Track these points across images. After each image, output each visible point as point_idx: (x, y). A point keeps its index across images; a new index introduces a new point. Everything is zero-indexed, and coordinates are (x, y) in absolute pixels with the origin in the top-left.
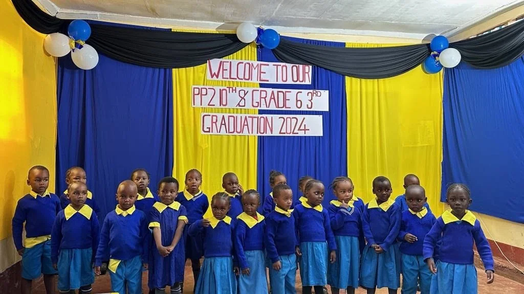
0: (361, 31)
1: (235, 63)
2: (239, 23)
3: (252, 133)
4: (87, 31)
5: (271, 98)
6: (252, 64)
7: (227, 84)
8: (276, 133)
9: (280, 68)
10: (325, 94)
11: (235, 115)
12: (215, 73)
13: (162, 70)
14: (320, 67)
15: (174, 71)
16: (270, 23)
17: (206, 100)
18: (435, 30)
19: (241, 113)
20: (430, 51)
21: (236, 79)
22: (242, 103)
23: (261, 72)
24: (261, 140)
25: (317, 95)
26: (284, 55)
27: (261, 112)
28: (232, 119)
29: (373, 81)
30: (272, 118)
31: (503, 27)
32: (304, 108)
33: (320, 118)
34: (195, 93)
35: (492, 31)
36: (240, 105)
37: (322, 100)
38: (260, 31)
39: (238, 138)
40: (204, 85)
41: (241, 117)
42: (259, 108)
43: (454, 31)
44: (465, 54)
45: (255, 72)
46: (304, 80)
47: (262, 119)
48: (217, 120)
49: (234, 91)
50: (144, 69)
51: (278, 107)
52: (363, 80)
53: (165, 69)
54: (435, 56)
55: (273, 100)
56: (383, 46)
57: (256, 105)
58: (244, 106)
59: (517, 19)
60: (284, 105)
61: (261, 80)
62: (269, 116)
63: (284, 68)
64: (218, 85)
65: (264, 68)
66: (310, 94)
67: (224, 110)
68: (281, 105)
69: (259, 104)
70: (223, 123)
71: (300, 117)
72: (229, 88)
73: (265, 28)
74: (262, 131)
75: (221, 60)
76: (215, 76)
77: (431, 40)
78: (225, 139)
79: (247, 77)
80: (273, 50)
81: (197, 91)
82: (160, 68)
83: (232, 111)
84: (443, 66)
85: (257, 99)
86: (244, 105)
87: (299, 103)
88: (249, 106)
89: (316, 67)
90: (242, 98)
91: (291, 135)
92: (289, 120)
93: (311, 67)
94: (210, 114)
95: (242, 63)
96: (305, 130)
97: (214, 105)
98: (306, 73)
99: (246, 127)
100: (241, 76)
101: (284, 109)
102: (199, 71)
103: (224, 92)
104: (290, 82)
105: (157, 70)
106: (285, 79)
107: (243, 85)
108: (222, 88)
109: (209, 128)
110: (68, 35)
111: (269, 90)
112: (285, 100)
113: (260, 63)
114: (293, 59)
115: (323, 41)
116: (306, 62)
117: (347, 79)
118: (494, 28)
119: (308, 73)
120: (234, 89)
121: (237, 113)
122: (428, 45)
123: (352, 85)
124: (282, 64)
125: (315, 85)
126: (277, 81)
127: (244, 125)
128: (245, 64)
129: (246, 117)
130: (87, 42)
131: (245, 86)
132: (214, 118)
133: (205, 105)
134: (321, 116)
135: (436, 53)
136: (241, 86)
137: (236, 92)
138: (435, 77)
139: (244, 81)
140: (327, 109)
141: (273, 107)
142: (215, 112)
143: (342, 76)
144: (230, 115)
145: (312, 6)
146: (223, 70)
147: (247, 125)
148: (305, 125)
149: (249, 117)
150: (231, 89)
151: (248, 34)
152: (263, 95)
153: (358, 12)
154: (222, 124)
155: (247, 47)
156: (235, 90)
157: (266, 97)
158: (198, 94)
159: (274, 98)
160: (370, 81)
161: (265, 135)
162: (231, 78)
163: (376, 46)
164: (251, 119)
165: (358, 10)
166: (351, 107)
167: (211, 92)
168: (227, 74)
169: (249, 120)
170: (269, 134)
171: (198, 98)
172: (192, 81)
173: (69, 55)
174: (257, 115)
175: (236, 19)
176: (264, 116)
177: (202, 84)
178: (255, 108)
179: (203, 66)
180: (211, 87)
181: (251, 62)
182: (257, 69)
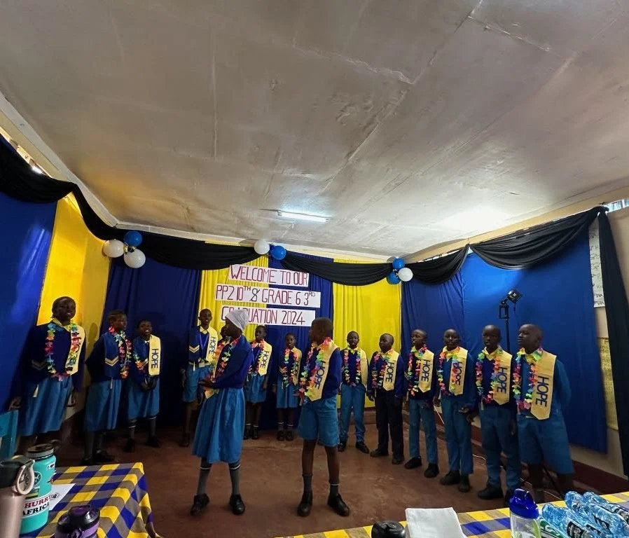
0: (345, 251)
1: (251, 268)
2: (256, 240)
4: (138, 239)
5: (277, 296)
6: (264, 270)
7: (244, 283)
8: (279, 323)
9: (285, 274)
10: (318, 295)
11: (248, 308)
12: (235, 275)
13: (194, 272)
14: (316, 275)
15: (203, 271)
16: (279, 242)
18: (397, 254)
19: (253, 306)
20: (392, 268)
21: (251, 280)
22: (254, 299)
23: (270, 276)
25: (312, 295)
27: (269, 306)
29: (353, 287)
30: (277, 311)
31: (440, 257)
32: (302, 305)
33: (313, 313)
35: (433, 259)
37: (315, 299)
38: (272, 247)
41: (253, 309)
42: (267, 303)
44: (415, 272)
45: (266, 276)
46: (303, 283)
47: (269, 312)
49: (249, 289)
50: (180, 270)
51: (282, 303)
52: (346, 286)
54: (396, 272)
55: (278, 298)
57: (265, 300)
58: (256, 301)
60: (287, 302)
61: (270, 282)
62: (275, 310)
63: (288, 274)
64: (236, 283)
65: (273, 273)
66: (307, 294)
67: (240, 303)
68: (284, 301)
69: (267, 300)
71: (298, 311)
72: (245, 287)
73: (276, 244)
74: (268, 321)
75: (241, 265)
76: (235, 277)
77: (393, 261)
79: (260, 279)
80: (281, 261)
81: (219, 288)
82: (192, 270)
83: (246, 304)
84: (400, 280)
85: (266, 296)
87: (298, 301)
89: (312, 275)
90: (255, 295)
91: (291, 325)
92: (290, 313)
93: (308, 274)
94: (228, 306)
95: (257, 268)
96: (302, 322)
97: (232, 299)
98: (304, 279)
99: (256, 318)
100: (255, 278)
101: (286, 305)
102: (223, 273)
103: (241, 290)
104: (292, 284)
106: (288, 282)
108: (239, 286)
110: (123, 242)
111: (276, 290)
112: (288, 298)
113: (270, 269)
114: (295, 268)
115: (317, 257)
116: (305, 271)
117: (334, 284)
118: (434, 257)
119: (306, 279)
120: (249, 287)
121: (250, 306)
122: (391, 264)
123: (338, 290)
124: (287, 271)
125: (311, 288)
126: (282, 283)
127: (255, 316)
128: (259, 270)
129: (256, 310)
130: (138, 248)
131: (257, 286)
133: (225, 299)
134: (314, 311)
135: (396, 270)
136: (255, 286)
138: (396, 288)
139: (257, 282)
140: (318, 306)
141: (278, 303)
142: (232, 305)
143: (330, 283)
145: (309, 234)
146: (242, 273)
147: (257, 316)
148: (302, 318)
149: (259, 310)
150: (247, 288)
151: (263, 248)
152: (271, 293)
155: (261, 257)
157: (273, 295)
158: (221, 291)
159: (279, 296)
160: (350, 287)
161: (270, 324)
162: (247, 279)
163: (355, 263)
164: (261, 311)
165: (342, 239)
166: (336, 306)
167: (230, 290)
168: (244, 276)
169: (259, 312)
170: (274, 323)
172: (216, 280)
173: (122, 257)
174: (265, 309)
175: (254, 237)
176: (271, 309)
177: (224, 283)
178: (264, 303)
179: (227, 269)
180: (231, 286)
181: (263, 268)
182: (268, 273)
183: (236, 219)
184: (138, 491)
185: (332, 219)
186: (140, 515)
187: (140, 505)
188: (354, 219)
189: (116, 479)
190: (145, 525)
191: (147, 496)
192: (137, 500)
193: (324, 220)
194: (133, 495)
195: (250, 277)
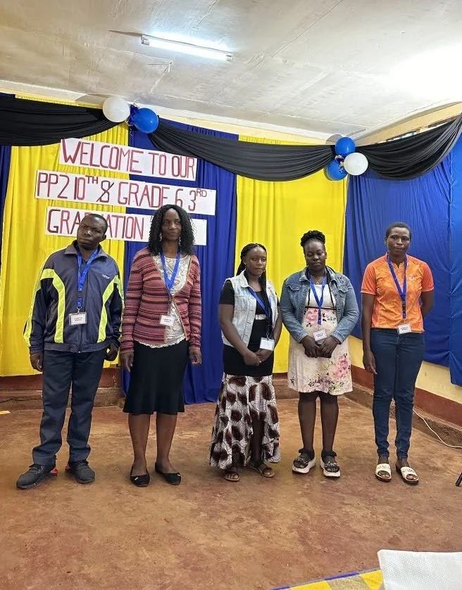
0: (257, 123)
1: (98, 145)
2: (107, 97)
3: (116, 237)
5: (143, 195)
6: (121, 149)
7: (87, 170)
9: (157, 158)
10: (211, 195)
12: (70, 156)
14: (208, 162)
15: (15, 149)
16: (146, 101)
17: (56, 189)
18: (341, 130)
19: (103, 210)
20: (335, 154)
21: (99, 166)
22: (105, 198)
23: (132, 161)
24: (129, 246)
25: (201, 195)
26: (163, 142)
27: (129, 211)
29: (269, 184)
30: (143, 219)
31: (415, 133)
33: (204, 223)
34: (42, 180)
35: (403, 137)
36: (102, 199)
37: (206, 202)
40: (54, 170)
42: (127, 205)
43: (362, 134)
44: (373, 161)
45: (124, 160)
46: (187, 175)
47: (130, 220)
48: (68, 218)
49: (95, 182)
51: (152, 206)
52: (257, 182)
54: (339, 160)
55: (145, 197)
56: (282, 144)
57: (124, 201)
58: (107, 202)
59: (429, 126)
61: (131, 170)
62: (140, 217)
63: (163, 159)
64: (73, 170)
65: (136, 157)
66: (193, 193)
67: (79, 205)
68: (156, 203)
69: (127, 200)
72: (89, 177)
73: (140, 106)
74: (129, 235)
75: (83, 140)
76: (70, 160)
77: (337, 141)
79: (113, 165)
80: (150, 135)
81: (43, 178)
83: (91, 206)
84: (347, 173)
85: (125, 193)
86: (107, 200)
87: (179, 203)
88: (113, 201)
89: (202, 161)
90: (106, 191)
93: (196, 160)
94: (59, 208)
95: (109, 147)
97: (66, 198)
98: (189, 167)
100: (106, 163)
102: (49, 151)
103: (81, 182)
104: (169, 175)
106: (162, 172)
107: (107, 174)
108: (78, 176)
109: (57, 227)
111: (142, 184)
112: (161, 197)
113: (132, 148)
114: (175, 149)
115: (212, 131)
116: (191, 154)
117: (239, 178)
118: (404, 135)
119: (192, 167)
120: (95, 178)
121: (97, 210)
122: (333, 147)
123: (245, 186)
124: (163, 153)
125: (200, 183)
126: (153, 173)
128: (112, 149)
129: (109, 215)
131: (110, 177)
133: (54, 195)
134: (205, 221)
135: (340, 157)
136: (105, 176)
137: (97, 183)
138: (339, 184)
139: (109, 169)
140: (213, 213)
141: (145, 206)
142: (67, 207)
143: (232, 175)
145: (199, 87)
146: (82, 153)
149: (113, 216)
150: (91, 179)
151: (118, 111)
152: (134, 189)
153: (253, 100)
154: (75, 223)
155: (115, 127)
156: (97, 180)
157: (137, 192)
158: (45, 182)
159: (147, 195)
160: (265, 183)
161: (132, 240)
162: (91, 164)
163: (274, 143)
164: (115, 218)
165: (254, 98)
166: (242, 211)
167: (63, 181)
168: (86, 159)
169: (113, 220)
170: (138, 239)
172: (37, 164)
174: (124, 214)
175: (102, 91)
176: (134, 216)
177: (52, 169)
178: (121, 205)
179: (56, 145)
180: (64, 174)
181: (119, 147)
182: (127, 156)
183: (67, 51)
185: (237, 55)
188: (274, 58)
193: (223, 58)
195: (96, 161)
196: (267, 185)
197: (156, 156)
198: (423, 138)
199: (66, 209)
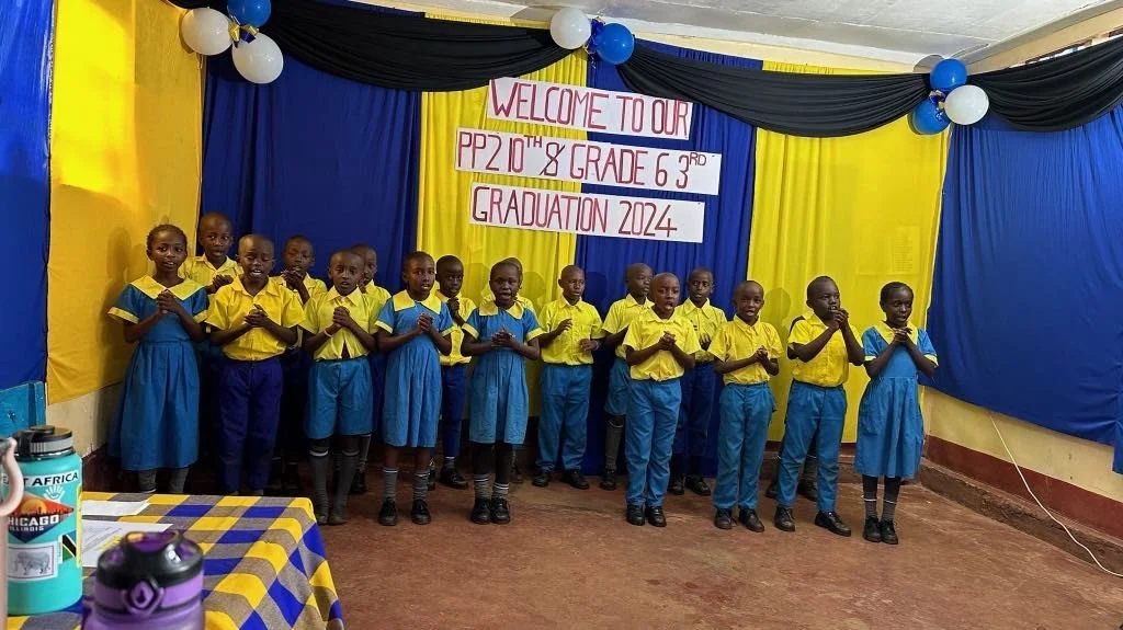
0: (795, 40)
1: (543, 87)
2: (557, 9)
3: (567, 228)
4: (264, 8)
5: (608, 163)
6: (576, 92)
7: (525, 127)
8: (612, 232)
9: (630, 103)
10: (714, 161)
11: (536, 191)
12: (503, 106)
13: (403, 94)
14: (710, 107)
15: (425, 95)
16: (617, 12)
17: (483, 157)
18: (943, 47)
19: (548, 188)
20: (929, 88)
21: (543, 120)
22: (551, 170)
23: (592, 110)
24: (584, 243)
25: (698, 163)
26: (641, 78)
27: (587, 188)
28: (529, 198)
29: (812, 141)
30: (607, 201)
31: (1080, 48)
32: (671, 187)
33: (700, 207)
34: (464, 142)
35: (1056, 56)
36: (548, 171)
37: (706, 173)
38: (597, 27)
39: (539, 236)
40: (480, 128)
41: (548, 196)
42: (583, 181)
43: (981, 52)
44: (998, 99)
45: (580, 109)
46: (675, 129)
47: (588, 203)
48: (501, 199)
49: (538, 145)
50: (366, 89)
51: (621, 182)
52: (792, 138)
53: (408, 92)
54: (937, 99)
55: (610, 167)
56: (836, 73)
57: (578, 173)
58: (555, 175)
59: (1110, 34)
60: (633, 178)
61: (590, 126)
62: (602, 198)
63: (639, 104)
64: (508, 127)
65: (598, 103)
66: (684, 160)
67: (516, 180)
68: (626, 176)
69: (584, 172)
70: (513, 205)
71: (661, 204)
72: (529, 137)
73: (607, 20)
74: (586, 226)
75: (519, 80)
76: (502, 112)
77: (933, 66)
78: (514, 236)
79: (564, 118)
80: (619, 67)
81: (466, 140)
82: (398, 90)
83: (530, 181)
84: (950, 121)
85: (580, 162)
86: (554, 172)
87: (662, 175)
88: (564, 174)
89: (701, 107)
90: (553, 159)
91: (642, 237)
92: (639, 207)
93: (690, 105)
94: (488, 185)
95: (558, 89)
96: (669, 229)
97: (498, 169)
98: (679, 117)
99: (555, 216)
100: (553, 115)
101: (631, 185)
102: (473, 99)
103: (518, 144)
104: (647, 132)
105: (393, 93)
106: (637, 126)
107: (556, 132)
108: (514, 136)
109: (486, 213)
110: (225, 13)
111: (606, 147)
112: (635, 168)
113: (592, 90)
114: (659, 89)
115: (718, 55)
116: (682, 95)
117: (761, 133)
118: (1062, 50)
119: (684, 117)
120: (538, 139)
121: (540, 187)
122: (926, 76)
123: (769, 146)
124: (638, 96)
125: (696, 143)
126: (622, 129)
127: (552, 212)
128: (563, 92)
129: (557, 197)
130: (263, 30)
131: (559, 136)
132: (497, 194)
133: (480, 167)
134: (703, 204)
135: (939, 93)
136: (552, 136)
137: (541, 146)
138: (933, 141)
139: (558, 124)
140: (715, 192)
141: (610, 180)
142: (498, 183)
143: (750, 128)
144: (527, 190)
146: (519, 101)
147: (559, 212)
148: (669, 220)
149: (563, 197)
151: (573, 31)
152: (594, 154)
154: (510, 207)
155: (568, 57)
156: (540, 142)
157: (598, 159)
158: (469, 146)
159: (614, 163)
160: (805, 141)
161: (590, 233)
162: (533, 118)
163: (822, 72)
164: (567, 200)
167: (492, 144)
168: (525, 110)
169: (563, 203)
170: (598, 232)
171: (467, 152)
172: (457, 119)
173: (228, 53)
174: (579, 194)
176: (593, 196)
177: (477, 126)
178: (575, 180)
179: (482, 89)
180: (493, 133)
181: (573, 88)
182: (585, 101)
184: (305, 554)
186: (312, 601)
187: (312, 582)
189: (254, 524)
190: (326, 623)
191: (324, 567)
192: (304, 572)
194: (295, 559)
195: (539, 113)
196: (808, 144)
197: (627, 101)
198: (1096, 55)
199: (499, 187)
